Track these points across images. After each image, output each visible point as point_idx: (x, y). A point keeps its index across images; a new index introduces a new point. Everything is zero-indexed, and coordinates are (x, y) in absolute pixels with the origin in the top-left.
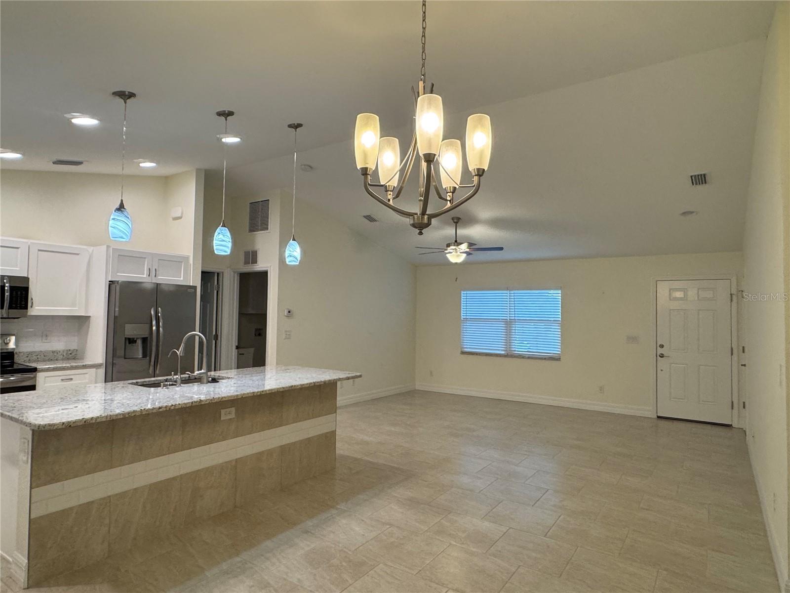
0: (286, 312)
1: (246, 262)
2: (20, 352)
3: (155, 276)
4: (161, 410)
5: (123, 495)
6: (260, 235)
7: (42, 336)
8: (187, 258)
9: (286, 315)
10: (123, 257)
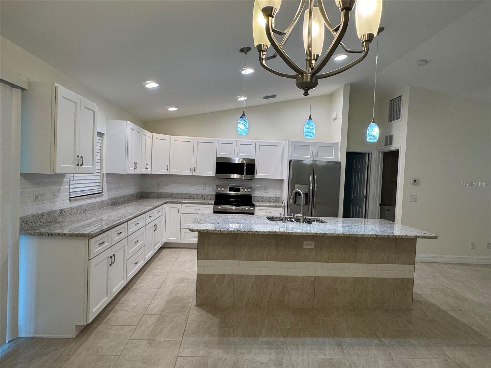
0: (412, 181)
1: (386, 145)
2: (255, 196)
3: (316, 156)
4: (249, 233)
5: (240, 276)
6: (395, 123)
7: (264, 189)
8: (337, 144)
9: (412, 183)
10: (297, 146)
